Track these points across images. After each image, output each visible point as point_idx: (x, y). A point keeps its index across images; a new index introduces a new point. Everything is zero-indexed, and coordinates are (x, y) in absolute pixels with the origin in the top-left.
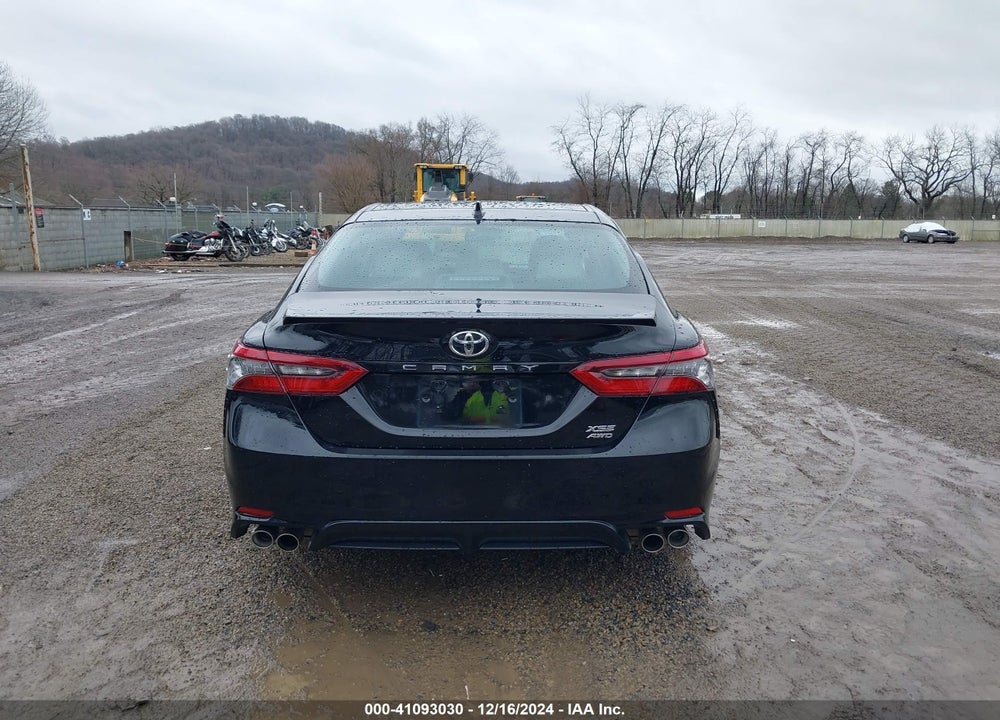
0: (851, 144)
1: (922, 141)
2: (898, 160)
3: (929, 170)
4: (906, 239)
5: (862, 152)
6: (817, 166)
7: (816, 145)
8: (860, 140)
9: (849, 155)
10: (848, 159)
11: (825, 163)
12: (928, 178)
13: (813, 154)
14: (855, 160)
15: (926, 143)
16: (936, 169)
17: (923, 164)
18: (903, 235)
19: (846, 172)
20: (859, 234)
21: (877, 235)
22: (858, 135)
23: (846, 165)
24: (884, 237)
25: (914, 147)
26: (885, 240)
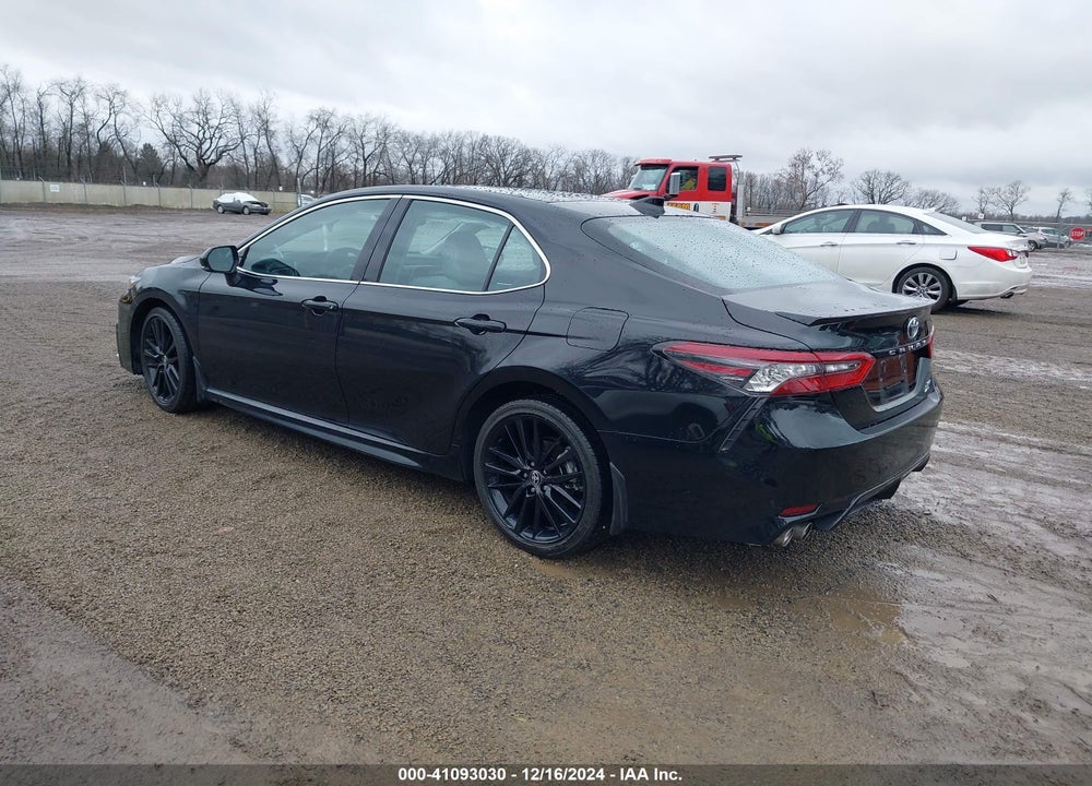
0: (115, 100)
1: (189, 105)
2: (167, 121)
3: (201, 136)
4: (220, 210)
5: (127, 108)
6: (78, 119)
7: (75, 94)
8: (124, 94)
9: (113, 111)
10: (113, 115)
11: (86, 116)
12: (201, 144)
13: (71, 105)
14: (120, 118)
15: (194, 107)
16: (208, 135)
17: (195, 129)
18: (217, 205)
19: (112, 130)
20: (168, 203)
21: (187, 205)
22: (122, 89)
23: (111, 122)
24: (195, 207)
25: (183, 110)
26: (197, 210)
